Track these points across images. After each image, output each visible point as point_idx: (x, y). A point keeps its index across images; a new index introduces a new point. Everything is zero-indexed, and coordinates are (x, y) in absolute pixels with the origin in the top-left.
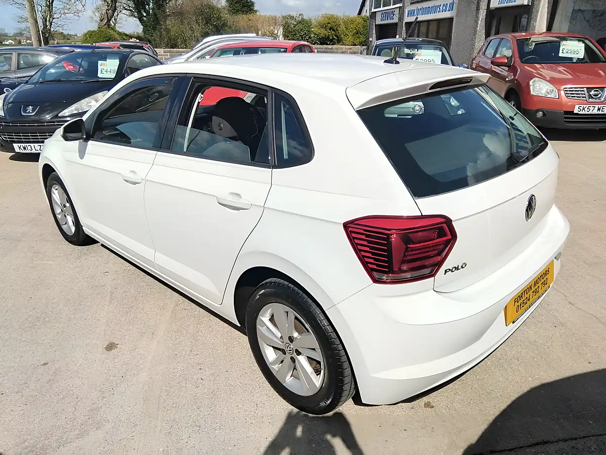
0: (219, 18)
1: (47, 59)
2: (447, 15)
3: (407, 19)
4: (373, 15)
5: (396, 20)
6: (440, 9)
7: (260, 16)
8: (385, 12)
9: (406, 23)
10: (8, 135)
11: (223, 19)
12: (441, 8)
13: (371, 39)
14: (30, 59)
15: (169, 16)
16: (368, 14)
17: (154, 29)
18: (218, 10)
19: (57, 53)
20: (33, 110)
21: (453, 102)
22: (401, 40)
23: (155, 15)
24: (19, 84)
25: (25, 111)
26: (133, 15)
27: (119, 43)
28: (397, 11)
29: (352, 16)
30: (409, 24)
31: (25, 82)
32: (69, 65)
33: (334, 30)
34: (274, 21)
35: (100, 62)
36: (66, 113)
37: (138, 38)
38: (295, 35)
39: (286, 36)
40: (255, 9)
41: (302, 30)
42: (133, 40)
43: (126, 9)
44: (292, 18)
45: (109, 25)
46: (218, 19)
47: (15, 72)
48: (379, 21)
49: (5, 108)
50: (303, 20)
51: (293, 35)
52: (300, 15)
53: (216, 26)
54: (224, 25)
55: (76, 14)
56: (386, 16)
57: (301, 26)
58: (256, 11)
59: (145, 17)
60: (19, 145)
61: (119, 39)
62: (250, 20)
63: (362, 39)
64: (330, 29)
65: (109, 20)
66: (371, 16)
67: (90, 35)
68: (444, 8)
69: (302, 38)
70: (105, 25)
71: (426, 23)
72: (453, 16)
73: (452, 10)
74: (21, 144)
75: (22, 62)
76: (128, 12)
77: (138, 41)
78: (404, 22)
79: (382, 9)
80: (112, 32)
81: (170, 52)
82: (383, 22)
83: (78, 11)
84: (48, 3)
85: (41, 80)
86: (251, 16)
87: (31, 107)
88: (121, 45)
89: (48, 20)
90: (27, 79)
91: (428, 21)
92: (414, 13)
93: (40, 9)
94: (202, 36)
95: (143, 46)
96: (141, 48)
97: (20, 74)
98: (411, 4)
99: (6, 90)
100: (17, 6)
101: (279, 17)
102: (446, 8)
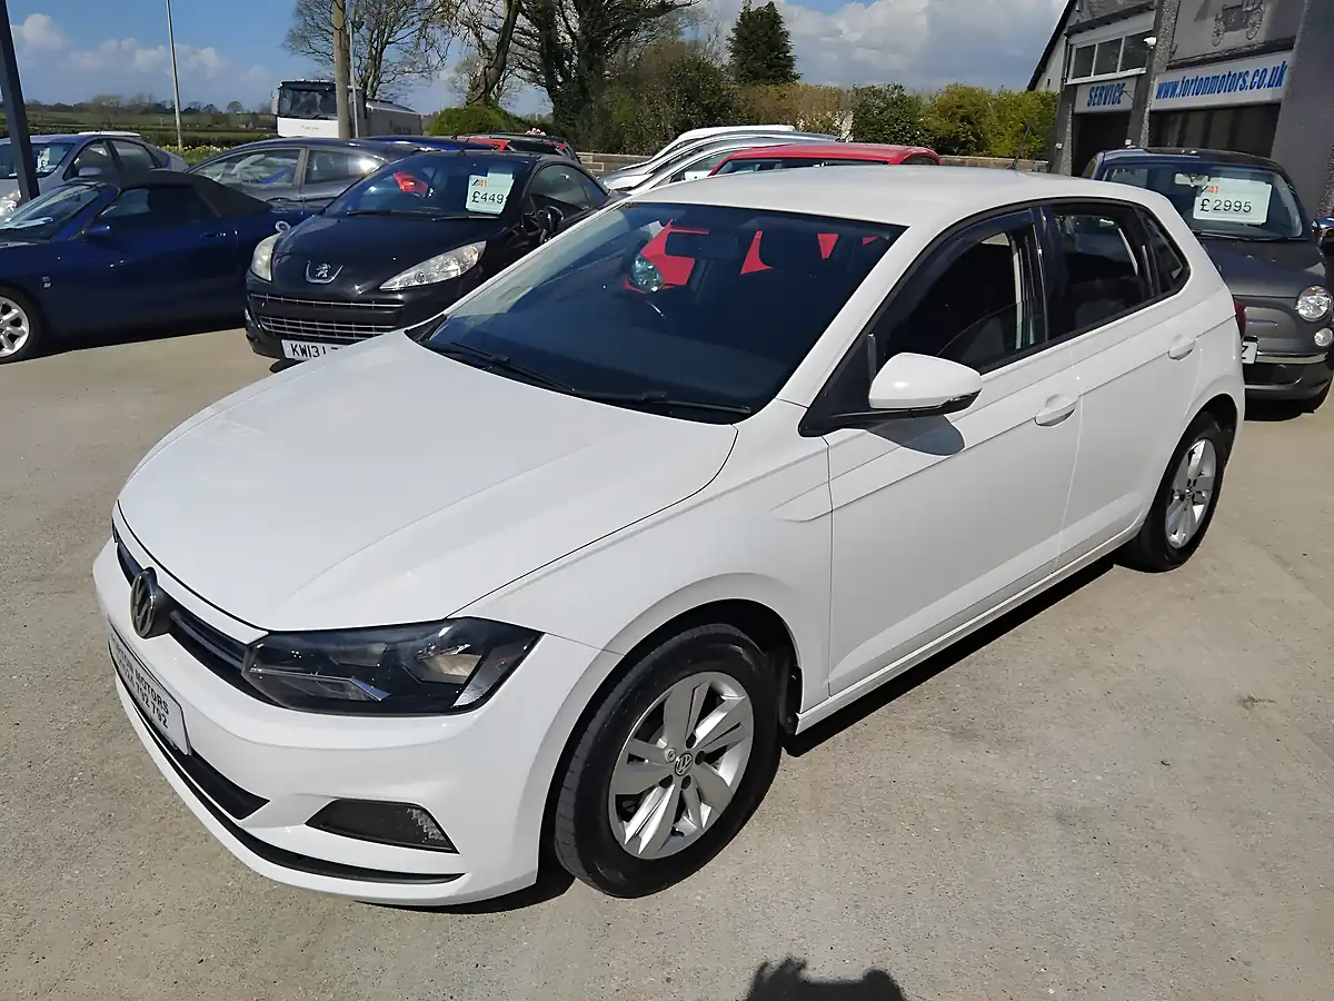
0: (716, 91)
1: (367, 165)
2: (1264, 95)
3: (1155, 103)
4: (1070, 92)
5: (1126, 103)
6: (1244, 81)
7: (806, 88)
8: (1101, 85)
9: (1151, 112)
10: (274, 322)
11: (724, 93)
12: (1249, 79)
13: (1059, 146)
14: (332, 163)
15: (610, 82)
16: (1056, 89)
17: (576, 110)
18: (715, 72)
19: (386, 152)
20: (330, 274)
21: (1303, 308)
22: (1140, 153)
23: (581, 79)
24: (308, 214)
25: (313, 274)
26: (537, 81)
27: (505, 139)
28: (1130, 86)
29: (1016, 92)
30: (1159, 117)
31: (320, 209)
32: (406, 180)
33: (971, 123)
34: (835, 100)
35: (473, 178)
36: (396, 283)
37: (543, 127)
38: (881, 131)
39: (859, 134)
40: (795, 71)
41: (897, 119)
42: (533, 132)
43: (524, 68)
44: (876, 93)
45: (487, 101)
46: (714, 93)
47: (300, 189)
48: (1082, 106)
49: (275, 265)
50: (902, 98)
51: (876, 131)
52: (896, 88)
53: (707, 109)
54: (725, 106)
55: (425, 74)
56: (1101, 95)
57: (895, 113)
58: (797, 77)
59: (560, 84)
60: (295, 343)
61: (503, 128)
62: (783, 96)
63: (1037, 143)
64: (961, 121)
65: (488, 89)
66: (1062, 93)
67: (449, 118)
68: (1257, 79)
69: (895, 138)
70: (480, 97)
71: (1204, 114)
72: (1280, 99)
73: (1279, 83)
74: (298, 343)
75: (315, 168)
76: (525, 74)
77: (543, 134)
78: (1147, 110)
79: (1092, 78)
80: (492, 113)
81: (606, 160)
82: (1092, 109)
83: (429, 69)
84: (374, 52)
85: (349, 209)
86: (785, 88)
87: (326, 267)
88: (513, 143)
89: (369, 84)
90: (324, 204)
91: (1210, 111)
92: (1174, 90)
93: (357, 64)
94: (676, 128)
95: (554, 147)
96: (551, 150)
97: (310, 192)
98: (1168, 68)
99: (280, 225)
100: (317, 56)
101: (848, 91)
102: (1262, 78)
